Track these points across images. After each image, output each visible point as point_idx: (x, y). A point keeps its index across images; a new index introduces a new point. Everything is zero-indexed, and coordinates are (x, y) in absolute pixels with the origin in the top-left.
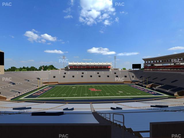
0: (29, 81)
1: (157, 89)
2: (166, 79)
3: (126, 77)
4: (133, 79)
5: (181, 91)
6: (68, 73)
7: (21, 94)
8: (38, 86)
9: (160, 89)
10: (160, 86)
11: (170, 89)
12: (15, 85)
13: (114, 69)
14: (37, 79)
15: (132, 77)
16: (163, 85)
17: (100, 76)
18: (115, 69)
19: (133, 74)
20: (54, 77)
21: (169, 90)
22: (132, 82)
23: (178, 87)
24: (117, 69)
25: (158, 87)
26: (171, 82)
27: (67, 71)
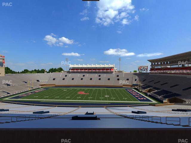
0: (26, 83)
1: (150, 94)
2: (167, 83)
3: (128, 80)
4: (135, 83)
5: (173, 97)
6: (70, 75)
7: (9, 95)
8: (32, 88)
9: (154, 94)
10: (156, 91)
11: (163, 95)
12: (9, 86)
13: (118, 72)
14: (37, 81)
15: (135, 80)
16: (159, 90)
17: (100, 79)
18: (120, 72)
19: (137, 77)
20: (54, 79)
21: (160, 97)
22: (132, 86)
23: (174, 93)
24: (121, 72)
25: (153, 92)
26: (170, 87)
27: (68, 74)
